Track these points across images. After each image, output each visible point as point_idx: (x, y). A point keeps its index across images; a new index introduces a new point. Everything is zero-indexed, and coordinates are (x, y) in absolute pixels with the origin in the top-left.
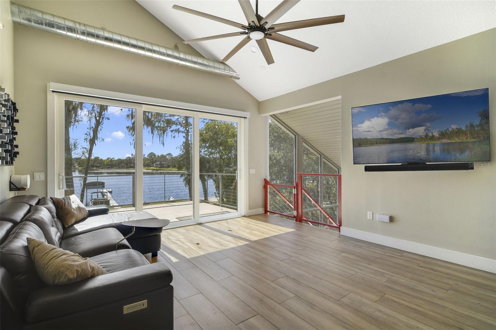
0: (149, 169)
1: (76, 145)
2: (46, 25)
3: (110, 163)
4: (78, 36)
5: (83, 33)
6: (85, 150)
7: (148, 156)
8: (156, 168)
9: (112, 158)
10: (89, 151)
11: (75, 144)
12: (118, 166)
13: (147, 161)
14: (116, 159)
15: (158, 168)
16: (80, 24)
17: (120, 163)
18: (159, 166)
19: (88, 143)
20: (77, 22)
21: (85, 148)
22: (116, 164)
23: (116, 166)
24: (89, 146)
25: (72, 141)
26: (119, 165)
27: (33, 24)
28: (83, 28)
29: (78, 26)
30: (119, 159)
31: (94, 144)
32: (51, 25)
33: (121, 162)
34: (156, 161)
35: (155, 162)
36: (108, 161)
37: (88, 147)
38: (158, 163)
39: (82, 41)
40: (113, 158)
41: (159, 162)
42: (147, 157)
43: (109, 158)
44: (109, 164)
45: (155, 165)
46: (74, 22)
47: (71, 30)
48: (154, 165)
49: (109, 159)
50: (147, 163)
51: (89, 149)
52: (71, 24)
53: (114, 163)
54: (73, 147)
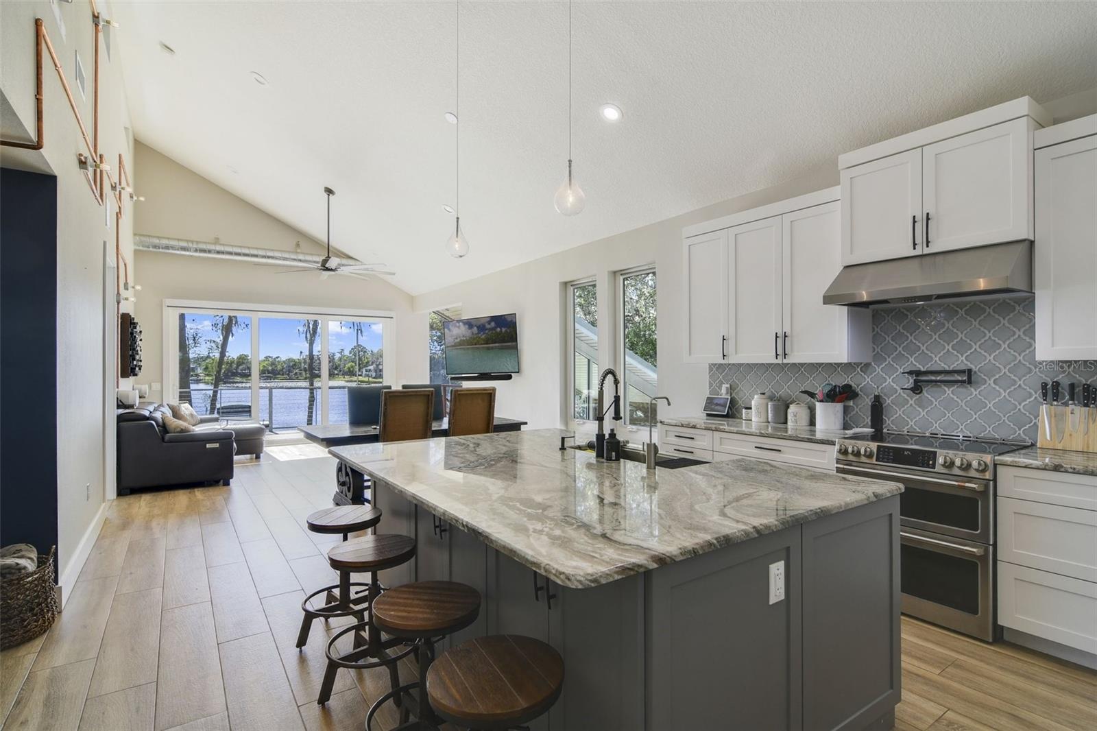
0: (351, 381)
1: (196, 339)
2: (162, 248)
3: (270, 368)
4: (191, 254)
5: (196, 251)
6: (213, 345)
7: (350, 353)
8: (366, 379)
9: (274, 357)
10: (222, 347)
11: (194, 338)
12: (288, 375)
13: (349, 362)
14: (284, 358)
15: (371, 379)
16: (192, 242)
17: (292, 367)
18: (374, 375)
19: (220, 331)
20: (190, 241)
21: (214, 342)
22: (284, 370)
23: (283, 375)
24: (221, 337)
25: (189, 332)
26: (289, 371)
27: (151, 249)
28: (195, 246)
29: (190, 245)
30: (290, 360)
31: (231, 334)
32: (167, 248)
33: (295, 365)
34: (368, 362)
35: (365, 366)
36: (266, 362)
37: (220, 340)
38: (371, 368)
39: (195, 257)
40: (277, 358)
41: (374, 365)
42: (348, 355)
43: (270, 357)
44: (268, 371)
45: (366, 371)
46: (187, 241)
47: (184, 249)
48: (364, 372)
49: (270, 359)
50: (349, 368)
51: (221, 343)
52: (184, 244)
53: (279, 367)
54: (191, 341)
